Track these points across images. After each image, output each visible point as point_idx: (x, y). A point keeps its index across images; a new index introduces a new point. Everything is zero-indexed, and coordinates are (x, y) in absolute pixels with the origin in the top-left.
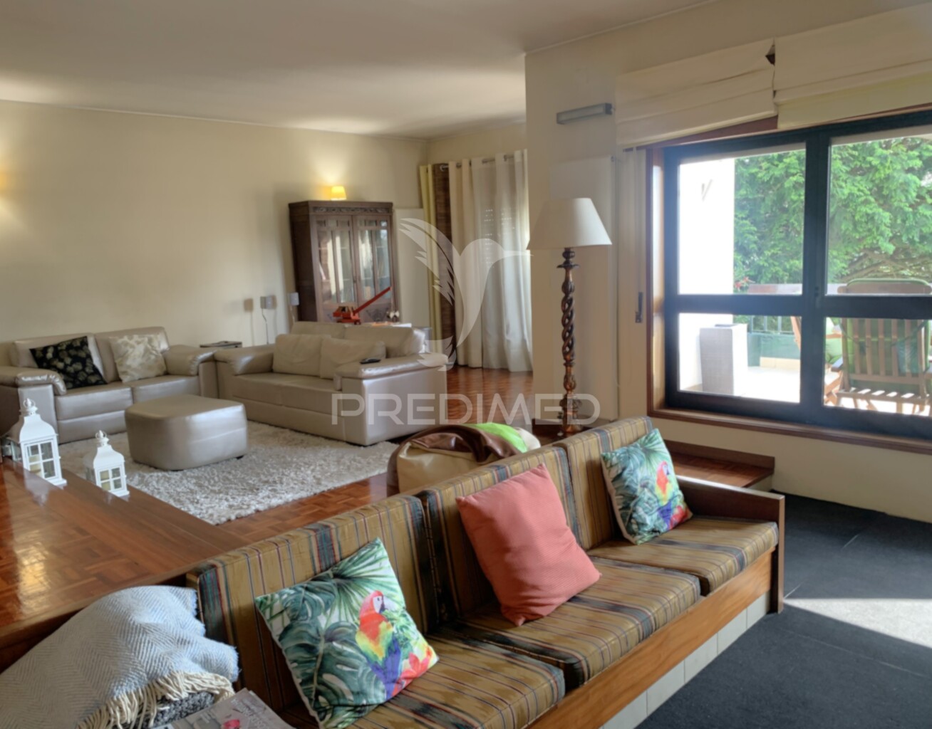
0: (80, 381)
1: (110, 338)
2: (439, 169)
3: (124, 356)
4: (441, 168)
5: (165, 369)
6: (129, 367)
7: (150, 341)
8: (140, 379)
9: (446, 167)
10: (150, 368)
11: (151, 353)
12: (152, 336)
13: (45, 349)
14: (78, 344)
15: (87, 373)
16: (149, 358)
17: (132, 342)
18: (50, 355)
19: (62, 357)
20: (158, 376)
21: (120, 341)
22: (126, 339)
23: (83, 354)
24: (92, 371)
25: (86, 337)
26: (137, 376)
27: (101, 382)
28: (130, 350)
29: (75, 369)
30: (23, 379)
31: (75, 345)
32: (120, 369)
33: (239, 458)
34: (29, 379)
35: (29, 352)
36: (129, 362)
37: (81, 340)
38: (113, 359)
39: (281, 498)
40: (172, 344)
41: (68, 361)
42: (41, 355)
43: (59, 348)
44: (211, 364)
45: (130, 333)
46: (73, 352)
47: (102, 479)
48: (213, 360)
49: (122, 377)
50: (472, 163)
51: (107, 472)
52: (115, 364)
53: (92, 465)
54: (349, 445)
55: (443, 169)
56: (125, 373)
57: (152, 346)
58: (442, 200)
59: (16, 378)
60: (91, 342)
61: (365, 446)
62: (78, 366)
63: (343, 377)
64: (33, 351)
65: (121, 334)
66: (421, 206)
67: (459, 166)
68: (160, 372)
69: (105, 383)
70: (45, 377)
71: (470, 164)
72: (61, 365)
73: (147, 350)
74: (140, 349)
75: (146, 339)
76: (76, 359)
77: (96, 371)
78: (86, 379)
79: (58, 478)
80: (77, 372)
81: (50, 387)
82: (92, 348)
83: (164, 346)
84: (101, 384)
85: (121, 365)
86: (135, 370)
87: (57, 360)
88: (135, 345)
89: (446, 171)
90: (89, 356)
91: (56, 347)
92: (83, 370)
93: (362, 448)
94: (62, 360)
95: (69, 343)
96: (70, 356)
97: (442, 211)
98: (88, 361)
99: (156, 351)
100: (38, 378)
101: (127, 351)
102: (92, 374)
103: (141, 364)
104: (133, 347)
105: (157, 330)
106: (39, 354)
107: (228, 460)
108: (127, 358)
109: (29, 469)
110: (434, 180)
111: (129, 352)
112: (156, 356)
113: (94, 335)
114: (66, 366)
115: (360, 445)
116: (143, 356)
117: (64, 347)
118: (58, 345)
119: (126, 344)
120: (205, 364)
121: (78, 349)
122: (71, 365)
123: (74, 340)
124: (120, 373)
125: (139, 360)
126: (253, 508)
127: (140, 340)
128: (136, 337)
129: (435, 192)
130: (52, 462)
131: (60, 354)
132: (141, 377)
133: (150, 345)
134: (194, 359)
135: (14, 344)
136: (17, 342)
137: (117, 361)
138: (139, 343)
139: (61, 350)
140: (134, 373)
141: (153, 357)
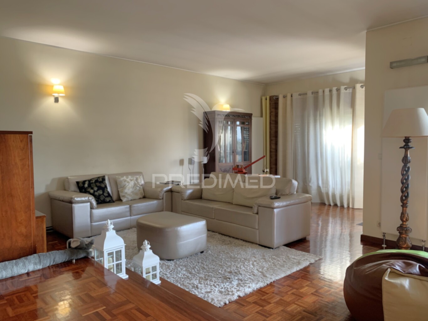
0: (101, 200)
1: (117, 177)
2: (273, 98)
3: (124, 187)
4: (274, 98)
5: (143, 195)
6: (126, 193)
7: (137, 179)
8: (131, 200)
9: (277, 97)
10: (136, 194)
11: (137, 186)
12: (138, 177)
13: (84, 182)
14: (101, 180)
15: (105, 196)
16: (136, 189)
17: (128, 180)
18: (86, 185)
19: (93, 187)
20: (140, 199)
21: (122, 179)
22: (125, 178)
23: (103, 186)
24: (107, 195)
25: (104, 176)
26: (130, 198)
27: (111, 201)
28: (127, 184)
29: (99, 194)
30: (76, 199)
31: (99, 181)
32: (121, 194)
33: (202, 252)
34: (79, 199)
35: (76, 183)
36: (126, 191)
37: (102, 178)
38: (117, 188)
39: (249, 287)
40: (146, 181)
41: (96, 189)
42: (82, 185)
43: (91, 182)
44: (170, 193)
45: (127, 174)
46: (98, 184)
47: (146, 273)
48: (171, 191)
49: (122, 198)
50: (293, 95)
51: (148, 269)
52: (118, 191)
53: (142, 264)
54: (261, 247)
55: (275, 98)
56: (124, 196)
57: (138, 182)
58: (273, 114)
59: (72, 198)
60: (106, 178)
61: (272, 249)
62: (100, 192)
63: (259, 206)
64: (78, 183)
65: (123, 175)
66: (262, 116)
67: (285, 97)
68: (142, 197)
69: (114, 202)
70: (87, 198)
71: (292, 96)
72: (92, 191)
73: (135, 184)
74: (132, 183)
75: (135, 178)
76: (100, 188)
77: (109, 195)
78: (104, 199)
79: (123, 274)
80: (100, 195)
81: (89, 204)
82: (107, 182)
83: (143, 182)
84: (112, 202)
85: (122, 192)
86: (129, 195)
87: (90, 188)
88: (130, 181)
89: (277, 99)
90: (106, 187)
91: (89, 181)
92: (103, 194)
93: (271, 250)
94: (92, 189)
95: (96, 179)
96: (96, 186)
97: (273, 119)
98: (105, 189)
99: (139, 185)
100: (83, 199)
101: (126, 184)
102: (107, 197)
103: (132, 192)
104: (128, 182)
105: (140, 173)
106: (81, 185)
107: (197, 254)
108: (125, 188)
109: (107, 268)
110: (270, 104)
111: (126, 185)
112: (140, 188)
113: (108, 175)
114: (94, 191)
115: (269, 248)
116: (133, 187)
117: (94, 181)
118: (91, 180)
119: (125, 181)
120: (167, 193)
121: (101, 182)
122: (97, 191)
123: (99, 177)
124: (121, 196)
125: (131, 190)
126: (236, 295)
127: (132, 179)
128: (130, 177)
129: (270, 109)
130: (121, 263)
131: (92, 185)
132: (132, 199)
133: (137, 182)
134: (162, 190)
135: (67, 178)
136: (69, 177)
137: (119, 190)
138: (131, 180)
139: (92, 183)
140: (128, 197)
141: (138, 188)
